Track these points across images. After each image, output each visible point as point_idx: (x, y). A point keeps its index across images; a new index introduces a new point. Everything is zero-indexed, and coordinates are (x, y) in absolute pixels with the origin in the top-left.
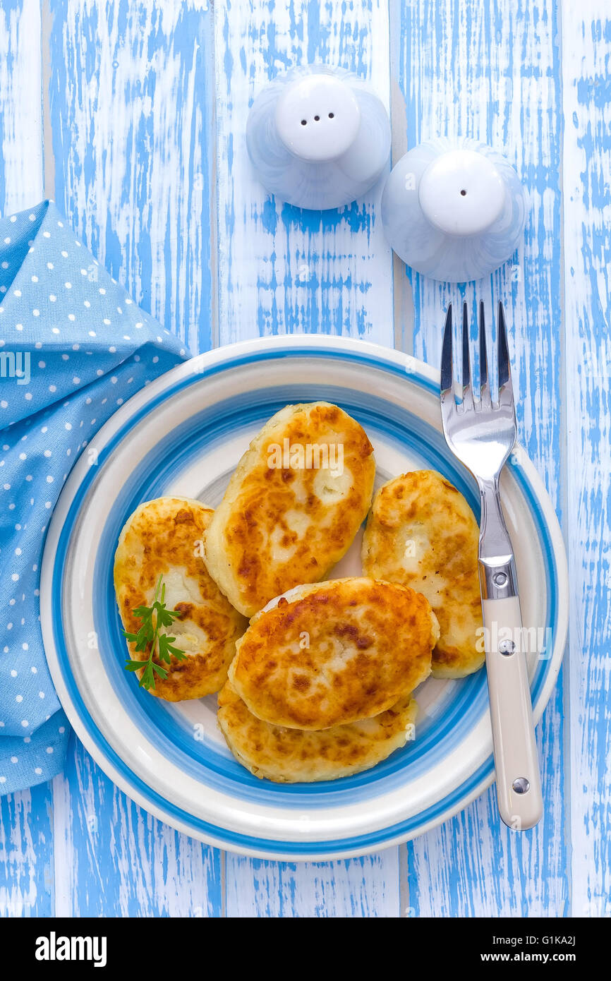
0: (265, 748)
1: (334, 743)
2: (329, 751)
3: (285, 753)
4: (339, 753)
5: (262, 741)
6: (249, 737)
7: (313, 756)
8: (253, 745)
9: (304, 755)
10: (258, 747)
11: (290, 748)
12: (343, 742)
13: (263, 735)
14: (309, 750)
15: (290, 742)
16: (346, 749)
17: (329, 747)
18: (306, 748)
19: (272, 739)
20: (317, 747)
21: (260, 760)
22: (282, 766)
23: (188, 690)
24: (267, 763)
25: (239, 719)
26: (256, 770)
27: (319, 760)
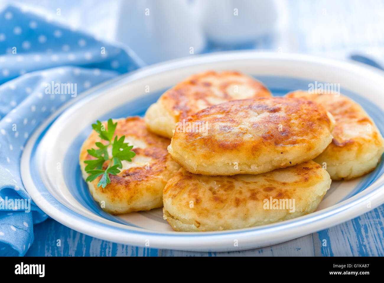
0: (203, 200)
1: (261, 190)
2: (258, 196)
3: (222, 201)
4: (267, 196)
5: (201, 195)
6: (189, 195)
7: (245, 200)
9: (238, 202)
10: (198, 201)
11: (224, 197)
12: (270, 189)
14: (242, 197)
15: (224, 193)
17: (258, 192)
18: (238, 196)
19: (209, 194)
20: (248, 194)
21: (200, 214)
22: (220, 216)
23: (137, 184)
24: (207, 216)
25: (181, 188)
26: (198, 225)
27: (251, 204)
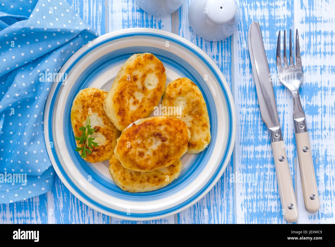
0: (127, 179)
1: (152, 177)
2: (150, 180)
3: (134, 181)
4: (154, 181)
5: (126, 177)
6: (121, 175)
7: (144, 182)
8: (122, 178)
9: (141, 182)
10: (124, 179)
11: (136, 179)
12: (155, 177)
13: (126, 174)
14: (143, 180)
15: (136, 177)
16: (157, 179)
17: (150, 178)
18: (142, 179)
19: (129, 176)
20: (146, 178)
21: (125, 184)
22: (133, 186)
23: (98, 158)
24: (128, 185)
25: (118, 169)
26: (123, 188)
27: (146, 183)
